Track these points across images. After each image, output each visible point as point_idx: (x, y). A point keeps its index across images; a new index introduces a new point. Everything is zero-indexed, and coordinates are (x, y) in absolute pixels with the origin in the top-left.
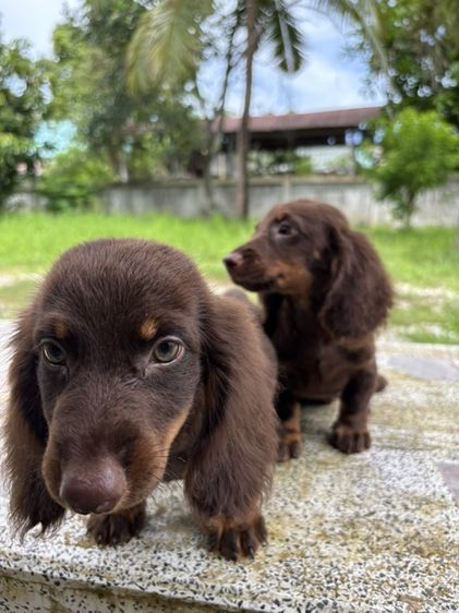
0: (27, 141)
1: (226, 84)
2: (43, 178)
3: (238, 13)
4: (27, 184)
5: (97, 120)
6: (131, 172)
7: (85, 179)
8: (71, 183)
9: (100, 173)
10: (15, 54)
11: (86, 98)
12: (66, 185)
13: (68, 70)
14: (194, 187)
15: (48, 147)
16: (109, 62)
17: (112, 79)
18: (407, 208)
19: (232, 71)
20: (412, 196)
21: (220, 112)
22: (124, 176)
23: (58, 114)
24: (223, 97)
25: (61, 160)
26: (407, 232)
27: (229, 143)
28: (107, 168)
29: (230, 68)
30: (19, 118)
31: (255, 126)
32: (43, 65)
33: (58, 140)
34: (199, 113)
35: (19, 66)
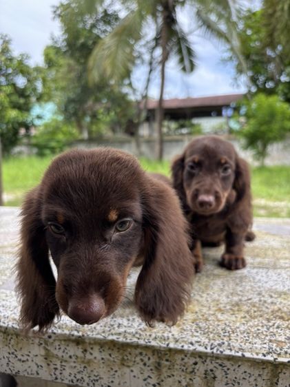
0: (26, 114)
1: (149, 80)
2: (35, 137)
3: (156, 39)
4: (25, 140)
5: (70, 101)
6: (90, 133)
7: (60, 137)
8: (52, 139)
9: (71, 134)
10: (21, 62)
11: (63, 89)
12: (49, 140)
13: (52, 73)
14: (129, 142)
15: (39, 117)
16: (78, 68)
17: (80, 78)
18: (262, 154)
19: (153, 72)
20: (265, 146)
21: (145, 97)
22: (85, 135)
23: (46, 98)
24: (147, 88)
25: (46, 126)
26: (262, 168)
27: (150, 116)
28: (75, 131)
29: (151, 71)
30: (22, 101)
31: (167, 105)
32: (38, 69)
33: (45, 114)
34: (132, 98)
35: (22, 69)
